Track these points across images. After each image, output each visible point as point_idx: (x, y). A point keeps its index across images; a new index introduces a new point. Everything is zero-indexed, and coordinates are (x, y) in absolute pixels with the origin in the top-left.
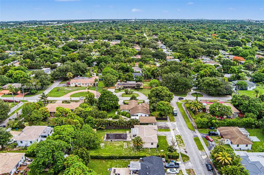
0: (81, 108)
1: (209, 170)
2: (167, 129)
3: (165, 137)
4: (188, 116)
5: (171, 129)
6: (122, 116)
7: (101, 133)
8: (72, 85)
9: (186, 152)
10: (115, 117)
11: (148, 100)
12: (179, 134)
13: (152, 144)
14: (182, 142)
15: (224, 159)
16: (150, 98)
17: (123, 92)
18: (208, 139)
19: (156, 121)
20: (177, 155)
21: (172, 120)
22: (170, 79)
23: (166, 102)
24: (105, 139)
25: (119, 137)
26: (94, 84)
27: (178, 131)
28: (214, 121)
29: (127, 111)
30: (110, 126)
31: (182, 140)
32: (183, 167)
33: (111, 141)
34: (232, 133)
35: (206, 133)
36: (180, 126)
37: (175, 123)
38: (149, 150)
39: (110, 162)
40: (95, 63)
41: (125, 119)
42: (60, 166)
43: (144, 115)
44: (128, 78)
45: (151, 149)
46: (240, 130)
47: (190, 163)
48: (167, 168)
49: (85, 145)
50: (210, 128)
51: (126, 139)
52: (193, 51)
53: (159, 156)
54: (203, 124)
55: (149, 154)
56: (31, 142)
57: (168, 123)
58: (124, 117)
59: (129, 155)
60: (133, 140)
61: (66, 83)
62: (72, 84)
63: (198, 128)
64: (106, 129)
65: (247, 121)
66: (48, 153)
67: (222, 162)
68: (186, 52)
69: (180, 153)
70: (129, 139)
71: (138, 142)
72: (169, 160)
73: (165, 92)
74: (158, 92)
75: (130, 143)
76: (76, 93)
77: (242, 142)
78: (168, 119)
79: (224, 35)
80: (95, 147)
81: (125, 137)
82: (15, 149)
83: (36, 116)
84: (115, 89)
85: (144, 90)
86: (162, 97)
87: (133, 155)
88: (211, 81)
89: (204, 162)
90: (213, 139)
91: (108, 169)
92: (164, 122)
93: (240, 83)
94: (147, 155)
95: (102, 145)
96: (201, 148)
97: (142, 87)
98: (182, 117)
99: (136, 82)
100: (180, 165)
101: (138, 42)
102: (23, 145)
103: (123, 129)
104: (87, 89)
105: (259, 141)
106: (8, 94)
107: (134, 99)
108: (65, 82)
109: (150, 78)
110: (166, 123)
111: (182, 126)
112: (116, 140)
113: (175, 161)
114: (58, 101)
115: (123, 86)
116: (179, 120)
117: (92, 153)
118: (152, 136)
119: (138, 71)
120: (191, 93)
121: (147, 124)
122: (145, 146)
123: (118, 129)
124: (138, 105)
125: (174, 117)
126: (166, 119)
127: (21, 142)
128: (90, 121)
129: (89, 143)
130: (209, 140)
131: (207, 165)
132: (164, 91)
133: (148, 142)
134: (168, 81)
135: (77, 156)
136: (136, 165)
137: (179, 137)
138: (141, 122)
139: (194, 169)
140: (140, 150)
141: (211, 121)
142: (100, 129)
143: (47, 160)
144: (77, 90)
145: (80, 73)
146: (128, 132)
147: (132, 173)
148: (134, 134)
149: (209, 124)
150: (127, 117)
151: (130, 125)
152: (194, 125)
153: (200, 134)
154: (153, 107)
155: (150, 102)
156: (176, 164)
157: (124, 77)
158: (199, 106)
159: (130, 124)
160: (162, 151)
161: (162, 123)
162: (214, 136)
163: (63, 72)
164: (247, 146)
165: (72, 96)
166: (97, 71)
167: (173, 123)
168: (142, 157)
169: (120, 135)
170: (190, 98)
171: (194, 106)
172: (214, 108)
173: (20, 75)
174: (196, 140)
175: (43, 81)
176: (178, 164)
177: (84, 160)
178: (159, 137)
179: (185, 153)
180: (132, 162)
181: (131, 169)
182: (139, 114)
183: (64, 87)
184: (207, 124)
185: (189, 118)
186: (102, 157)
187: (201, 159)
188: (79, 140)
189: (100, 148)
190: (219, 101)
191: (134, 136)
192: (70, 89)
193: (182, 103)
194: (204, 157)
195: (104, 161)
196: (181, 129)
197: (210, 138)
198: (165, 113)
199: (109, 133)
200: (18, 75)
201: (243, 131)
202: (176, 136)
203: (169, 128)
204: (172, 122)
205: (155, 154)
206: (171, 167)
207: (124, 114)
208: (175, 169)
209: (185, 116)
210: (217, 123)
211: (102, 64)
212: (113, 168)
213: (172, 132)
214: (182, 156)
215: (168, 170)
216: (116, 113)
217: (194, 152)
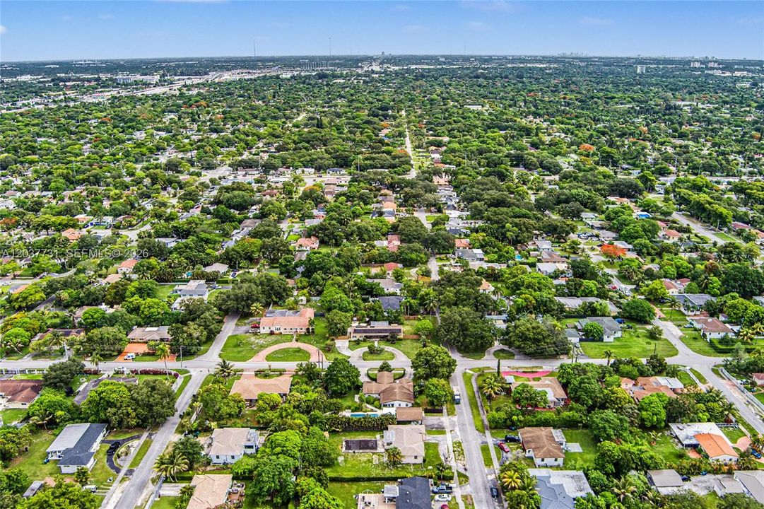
0: (299, 394)
1: (493, 496)
2: (440, 430)
3: (437, 444)
4: (479, 404)
5: (448, 430)
6: (368, 405)
7: (336, 439)
8: (264, 330)
9: (466, 470)
10: (356, 408)
11: (412, 371)
12: (459, 439)
13: (416, 457)
14: (462, 453)
15: (511, 482)
16: (415, 366)
17: (364, 349)
18: (502, 449)
19: (423, 414)
20: (451, 474)
21: (451, 413)
22: (453, 323)
23: (443, 381)
24: (344, 449)
25: (364, 445)
26: (308, 329)
27: (458, 433)
28: (515, 418)
29: (375, 396)
30: (349, 426)
31: (462, 450)
32: (458, 492)
33: (354, 452)
34: (539, 438)
35: (502, 437)
36: (463, 425)
37: (455, 419)
38: (412, 467)
39: (355, 486)
40: (301, 269)
41: (372, 410)
42: (291, 494)
43: (403, 404)
44: (374, 316)
45: (414, 464)
46: (553, 433)
47: (468, 486)
48: (436, 493)
49: (317, 461)
50: (509, 427)
51: (376, 448)
52: (515, 228)
53: (425, 477)
54: (497, 422)
55: (411, 473)
56: (233, 457)
57: (444, 419)
58: (370, 407)
59: (383, 476)
60: (387, 450)
61: (248, 323)
62: (264, 328)
63: (491, 428)
64: (343, 431)
65: (569, 417)
66: (274, 476)
67: (508, 485)
68: (501, 227)
69: (457, 471)
70: (380, 450)
71: (394, 456)
72: (439, 482)
73: (441, 358)
74: (429, 358)
75: (383, 456)
76: (276, 352)
77: (549, 454)
78: (445, 411)
79: (607, 152)
80: (331, 463)
81: (374, 446)
82: (209, 468)
83: (229, 411)
84: (349, 341)
85: (404, 342)
86: (435, 367)
87: (387, 476)
88: (528, 330)
89: (489, 485)
90: (510, 448)
91: (354, 496)
92: (436, 418)
93: (589, 328)
94: (407, 475)
95: (341, 459)
96: (488, 462)
97: (401, 336)
98: (469, 407)
99: (390, 324)
100: (453, 490)
101: (392, 183)
102: (221, 461)
103: (371, 431)
104: (294, 340)
105: (581, 451)
106: (144, 354)
107: (387, 370)
108: (246, 321)
109: (417, 312)
110: (439, 419)
111: (465, 425)
112: (361, 451)
113: (447, 484)
114: (248, 370)
115: (364, 334)
116: (463, 412)
117: (329, 473)
118: (416, 445)
119: (392, 290)
120: (493, 350)
121: (409, 422)
122: (404, 461)
123: (361, 431)
124: (394, 384)
125: (455, 406)
126: (441, 411)
127: (218, 457)
128: (318, 420)
129: (322, 459)
130: (504, 450)
131: (491, 489)
132: (439, 356)
133: (409, 455)
134: (449, 327)
135: (312, 478)
136: (392, 490)
137: (459, 444)
138: (399, 419)
139: (473, 495)
140: (398, 468)
141: (511, 417)
142: (334, 431)
143: (273, 485)
144: (276, 342)
145: (275, 299)
146: (378, 436)
147: (387, 501)
148: (389, 442)
149: (509, 422)
150: (376, 407)
151: (381, 425)
152: (486, 422)
153: (491, 439)
154: (420, 386)
155: (415, 374)
156: (448, 488)
157: (365, 312)
158: (496, 388)
159: (382, 423)
160: (430, 467)
161: (433, 419)
162: (512, 443)
163: (242, 300)
164: (556, 460)
165: (268, 358)
166: (309, 293)
167: (452, 419)
168: (402, 478)
169: (366, 442)
170: (488, 361)
171: (489, 388)
172: (519, 393)
173: (155, 310)
174: (485, 449)
175: (209, 326)
176: (451, 488)
177: (322, 484)
178: (427, 446)
179: (463, 472)
180: (387, 486)
181: (385, 495)
182: (396, 403)
183: (248, 334)
184: (505, 422)
185: (480, 409)
186: (344, 479)
187: (486, 479)
188: (308, 453)
189: (338, 464)
190: (541, 367)
191: (388, 444)
192: (262, 342)
193: (473, 375)
194: (491, 477)
195: (346, 485)
196: (463, 430)
197: (505, 446)
198: (439, 400)
199: (348, 439)
200: (152, 310)
201: (558, 435)
202: (453, 443)
203: (443, 428)
204: (450, 417)
205: (419, 474)
206: (440, 492)
207: (370, 401)
208: (445, 495)
209: (473, 405)
210: (521, 422)
211: (318, 275)
212: (361, 495)
213: (448, 435)
214: (458, 476)
215: (437, 497)
216: (356, 398)
217: (477, 468)
